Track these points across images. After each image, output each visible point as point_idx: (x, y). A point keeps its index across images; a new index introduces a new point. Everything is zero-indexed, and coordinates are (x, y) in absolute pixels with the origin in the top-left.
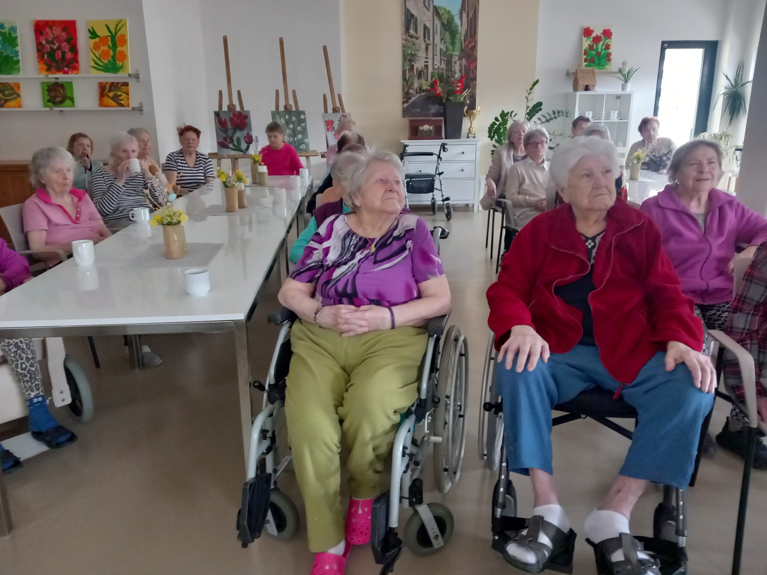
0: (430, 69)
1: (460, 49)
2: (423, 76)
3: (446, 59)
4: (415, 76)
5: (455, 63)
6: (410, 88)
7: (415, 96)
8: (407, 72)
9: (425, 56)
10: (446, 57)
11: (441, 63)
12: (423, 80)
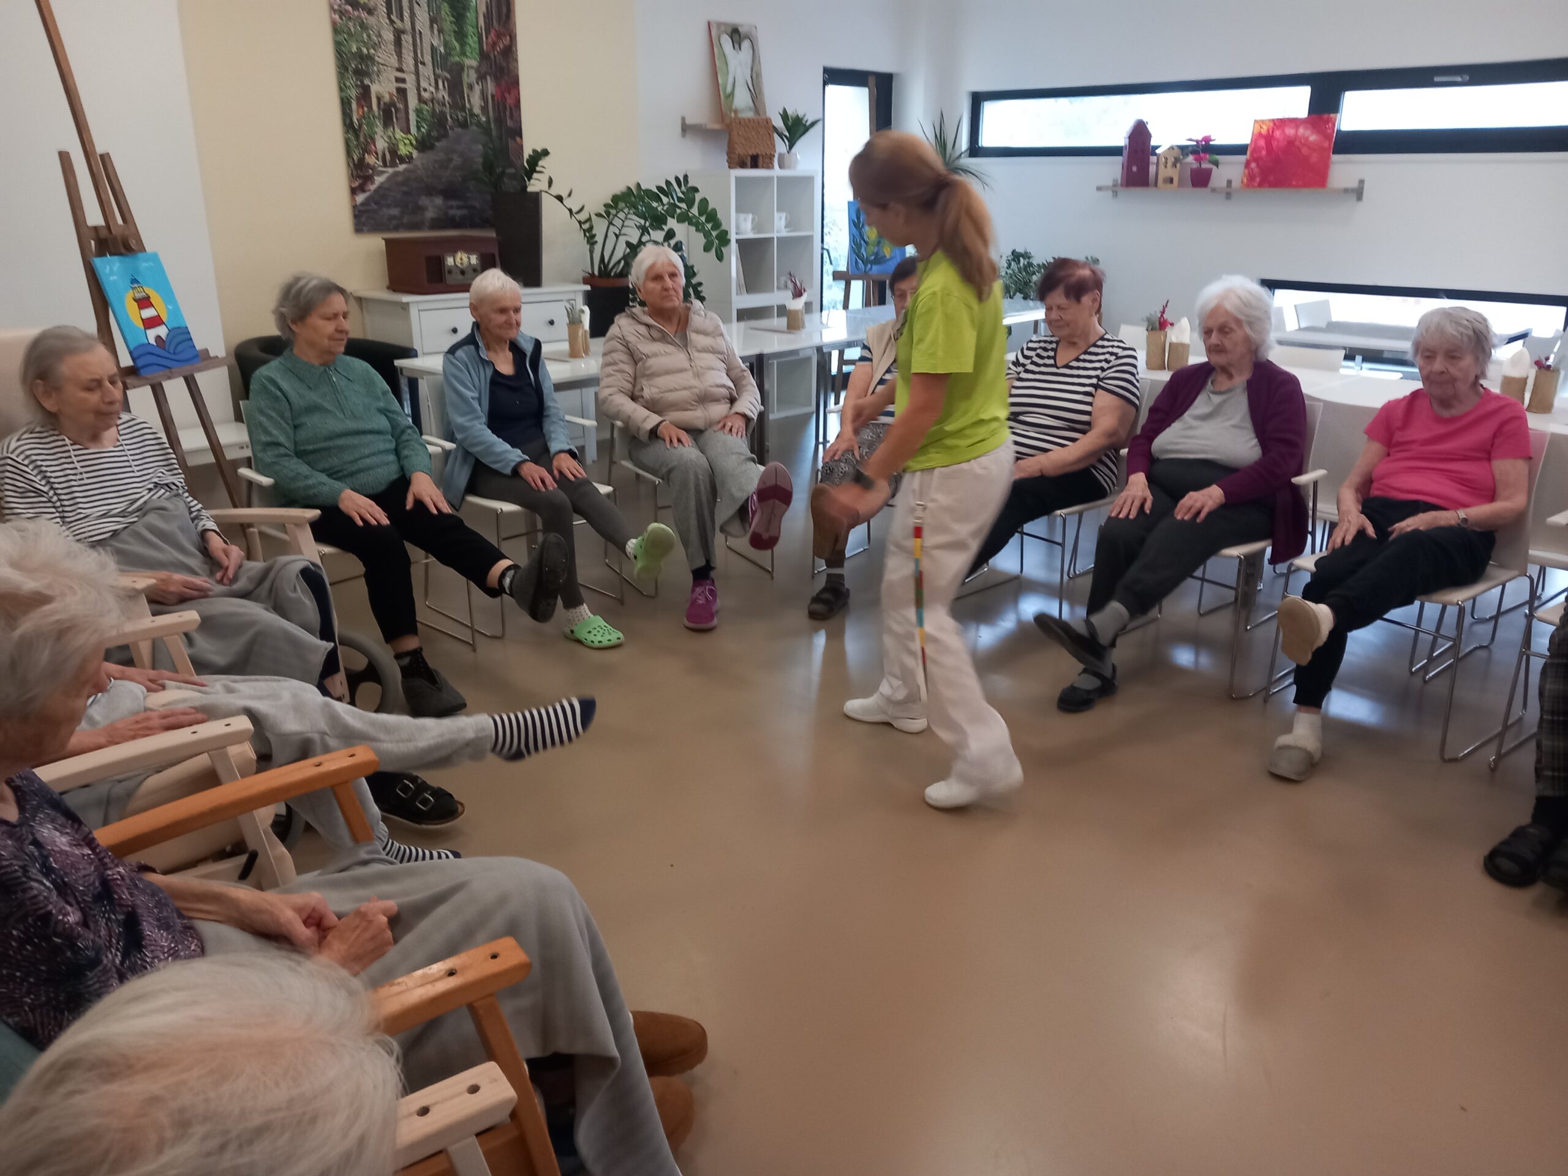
0: (413, 102)
1: (477, 51)
2: (397, 118)
3: (448, 76)
4: (374, 117)
5: (471, 87)
6: (366, 150)
7: (383, 172)
8: (354, 106)
9: (393, 61)
10: (449, 72)
11: (437, 88)
12: (397, 130)
